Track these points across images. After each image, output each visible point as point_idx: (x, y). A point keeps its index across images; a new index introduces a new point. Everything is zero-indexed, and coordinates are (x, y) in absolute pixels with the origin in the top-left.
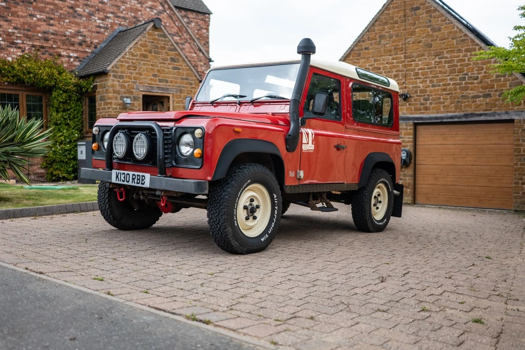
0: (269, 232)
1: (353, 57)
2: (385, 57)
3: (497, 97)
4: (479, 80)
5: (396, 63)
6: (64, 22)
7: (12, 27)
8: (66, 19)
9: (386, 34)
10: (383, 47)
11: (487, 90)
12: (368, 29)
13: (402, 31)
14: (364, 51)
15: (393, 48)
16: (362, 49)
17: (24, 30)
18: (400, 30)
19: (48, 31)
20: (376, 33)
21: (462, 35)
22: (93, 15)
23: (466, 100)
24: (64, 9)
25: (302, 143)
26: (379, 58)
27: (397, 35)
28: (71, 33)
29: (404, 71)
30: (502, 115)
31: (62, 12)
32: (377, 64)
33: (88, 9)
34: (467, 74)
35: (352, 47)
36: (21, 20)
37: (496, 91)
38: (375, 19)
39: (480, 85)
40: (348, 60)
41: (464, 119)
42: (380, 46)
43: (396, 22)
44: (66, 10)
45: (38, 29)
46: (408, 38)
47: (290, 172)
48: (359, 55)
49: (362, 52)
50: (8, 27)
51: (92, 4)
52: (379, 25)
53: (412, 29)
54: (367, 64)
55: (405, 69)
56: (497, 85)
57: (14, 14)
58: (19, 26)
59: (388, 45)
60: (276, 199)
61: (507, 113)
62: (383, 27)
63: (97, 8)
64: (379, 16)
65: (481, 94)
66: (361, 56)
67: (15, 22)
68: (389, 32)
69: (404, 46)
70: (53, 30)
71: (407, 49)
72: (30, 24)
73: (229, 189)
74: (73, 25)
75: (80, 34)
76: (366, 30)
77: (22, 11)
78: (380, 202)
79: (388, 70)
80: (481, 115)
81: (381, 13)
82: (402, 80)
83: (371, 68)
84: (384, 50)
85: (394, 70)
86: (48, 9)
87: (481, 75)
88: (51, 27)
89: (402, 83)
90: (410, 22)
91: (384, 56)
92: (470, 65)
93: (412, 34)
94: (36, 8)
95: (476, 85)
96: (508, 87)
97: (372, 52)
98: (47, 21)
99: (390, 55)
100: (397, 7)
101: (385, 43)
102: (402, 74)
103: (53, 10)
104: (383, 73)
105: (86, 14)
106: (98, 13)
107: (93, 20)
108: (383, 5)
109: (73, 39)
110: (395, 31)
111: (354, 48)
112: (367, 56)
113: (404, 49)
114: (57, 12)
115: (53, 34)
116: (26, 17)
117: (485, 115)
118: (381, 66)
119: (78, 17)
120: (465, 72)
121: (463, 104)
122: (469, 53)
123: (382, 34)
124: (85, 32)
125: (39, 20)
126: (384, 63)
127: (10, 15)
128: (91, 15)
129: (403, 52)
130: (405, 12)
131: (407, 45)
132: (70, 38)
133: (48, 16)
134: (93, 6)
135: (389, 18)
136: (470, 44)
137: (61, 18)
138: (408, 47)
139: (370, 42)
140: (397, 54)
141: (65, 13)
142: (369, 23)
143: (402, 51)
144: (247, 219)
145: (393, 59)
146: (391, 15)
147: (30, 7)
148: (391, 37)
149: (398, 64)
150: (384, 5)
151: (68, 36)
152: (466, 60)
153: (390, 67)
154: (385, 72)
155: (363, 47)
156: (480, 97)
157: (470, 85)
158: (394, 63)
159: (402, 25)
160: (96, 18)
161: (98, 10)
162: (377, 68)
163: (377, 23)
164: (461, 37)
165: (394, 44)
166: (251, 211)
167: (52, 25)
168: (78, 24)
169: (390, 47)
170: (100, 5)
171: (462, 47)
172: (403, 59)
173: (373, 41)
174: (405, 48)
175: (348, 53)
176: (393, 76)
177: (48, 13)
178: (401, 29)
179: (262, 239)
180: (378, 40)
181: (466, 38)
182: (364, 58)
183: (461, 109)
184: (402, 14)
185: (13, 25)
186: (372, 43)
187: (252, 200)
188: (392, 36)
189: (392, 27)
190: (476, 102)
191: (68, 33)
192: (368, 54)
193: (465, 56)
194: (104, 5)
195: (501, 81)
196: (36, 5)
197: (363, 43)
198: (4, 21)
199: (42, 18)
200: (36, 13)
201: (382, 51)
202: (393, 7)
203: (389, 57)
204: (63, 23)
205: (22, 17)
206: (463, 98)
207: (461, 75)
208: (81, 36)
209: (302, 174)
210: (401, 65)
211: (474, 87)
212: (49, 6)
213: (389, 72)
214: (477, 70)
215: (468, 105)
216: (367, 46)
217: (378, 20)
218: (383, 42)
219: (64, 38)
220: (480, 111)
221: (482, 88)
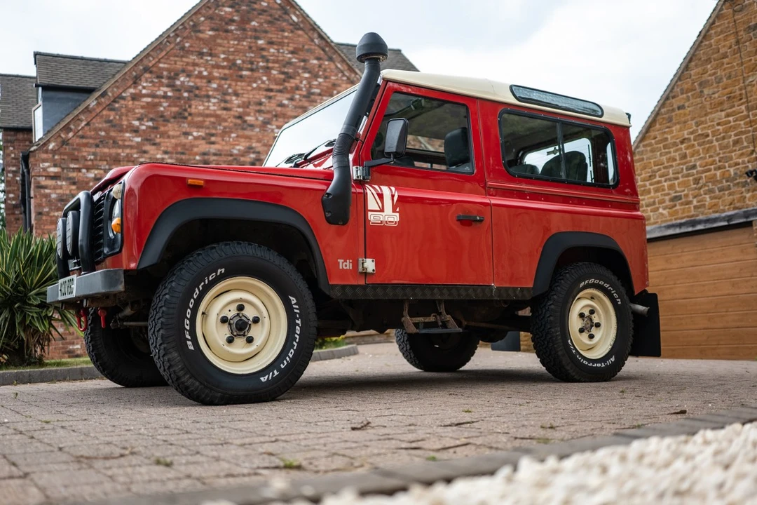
0: (282, 366)
1: (660, 125)
2: (713, 115)
5: (734, 121)
6: (230, 137)
7: (161, 152)
8: (232, 132)
9: (710, 78)
10: (708, 99)
12: (678, 76)
13: (736, 68)
14: (677, 112)
15: (725, 98)
16: (673, 110)
17: (177, 153)
18: (733, 67)
19: (209, 151)
20: (693, 80)
22: (269, 123)
24: (229, 120)
25: (366, 210)
26: (703, 119)
27: (730, 76)
28: (239, 150)
29: (749, 131)
31: (226, 124)
32: (702, 129)
33: (261, 116)
35: (657, 109)
36: (173, 141)
38: (688, 58)
40: (653, 131)
42: (703, 99)
43: (725, 56)
44: (231, 122)
45: (195, 150)
46: (749, 76)
47: (341, 261)
48: (670, 120)
49: (673, 114)
50: (155, 152)
51: (268, 108)
52: (696, 66)
53: (753, 61)
54: (686, 132)
55: (750, 129)
57: (164, 135)
58: (170, 149)
59: (716, 95)
60: (297, 307)
62: (703, 68)
63: (274, 113)
64: (695, 51)
66: (674, 121)
67: (165, 144)
68: (714, 74)
69: (744, 91)
70: (216, 149)
71: (749, 95)
72: (184, 145)
73: (173, 284)
74: (243, 140)
75: (252, 151)
76: (676, 79)
77: (174, 130)
78: (598, 325)
79: (722, 135)
81: (697, 46)
82: (748, 147)
83: (692, 137)
84: (711, 104)
85: (733, 133)
86: (207, 123)
88: (212, 146)
89: (749, 153)
90: (748, 50)
91: (711, 113)
93: (754, 69)
94: (192, 124)
97: (690, 111)
98: (207, 138)
99: (721, 111)
100: (722, 32)
101: (711, 92)
102: (747, 137)
103: (214, 123)
104: (715, 142)
105: (259, 123)
106: (277, 120)
107: (270, 131)
108: (698, 33)
109: (242, 159)
110: (725, 70)
111: (660, 110)
112: (683, 119)
113: (744, 96)
114: (220, 125)
115: (215, 154)
116: (179, 136)
118: (709, 131)
119: (249, 128)
123: (703, 79)
124: (257, 147)
125: (196, 138)
126: (713, 125)
127: (158, 136)
128: (265, 123)
129: (744, 100)
130: (738, 36)
131: (749, 88)
132: (238, 158)
133: (207, 131)
134: (268, 112)
135: (710, 52)
137: (226, 133)
138: (751, 91)
139: (685, 96)
140: (734, 106)
141: (231, 125)
142: (678, 66)
143: (741, 99)
144: (230, 341)
145: (728, 115)
146: (714, 47)
147: (184, 123)
148: (719, 81)
149: (738, 122)
150: (700, 32)
151: (236, 155)
153: (723, 129)
154: (717, 140)
155: (675, 106)
158: (730, 122)
159: (735, 58)
160: (274, 127)
161: (276, 116)
162: (702, 135)
163: (693, 63)
165: (726, 91)
166: (240, 327)
167: (213, 143)
168: (249, 138)
169: (719, 97)
170: (279, 109)
172: (745, 113)
173: (690, 94)
174: (746, 94)
175: (651, 119)
176: (731, 143)
177: (208, 128)
178: (735, 64)
179: (262, 379)
180: (698, 90)
182: (678, 123)
184: (732, 40)
185: (162, 148)
186: (688, 97)
187: (241, 308)
188: (721, 79)
189: (717, 65)
191: (235, 152)
192: (685, 114)
194: (283, 109)
196: (192, 119)
197: (674, 100)
198: (150, 145)
199: (200, 136)
200: (192, 130)
201: (708, 107)
202: (715, 33)
203: (719, 113)
204: (228, 139)
205: (173, 137)
208: (254, 153)
209: (370, 265)
210: (742, 122)
212: (208, 119)
213: (724, 138)
216: (681, 104)
217: (694, 58)
218: (706, 91)
219: (230, 158)
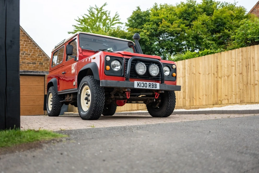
3: (39, 64)
4: (30, 56)
11: (34, 61)
21: (23, 33)
23: (25, 64)
30: (41, 73)
34: (25, 52)
37: (38, 62)
39: (31, 58)
41: (23, 73)
56: (38, 59)
61: (42, 72)
65: (32, 62)
80: (31, 72)
87: (31, 53)
92: (26, 48)
95: (29, 58)
96: (43, 61)
117: (33, 72)
120: (24, 51)
121: (23, 66)
122: (26, 42)
136: (26, 38)
152: (24, 45)
156: (31, 63)
157: (26, 58)
164: (22, 34)
171: (22, 39)
181: (24, 35)
183: (22, 68)
190: (29, 65)
193: (24, 43)
195: (40, 58)
206: (23, 63)
207: (21, 52)
211: (28, 58)
214: (29, 51)
215: (26, 67)
220: (31, 70)
221: (32, 59)
